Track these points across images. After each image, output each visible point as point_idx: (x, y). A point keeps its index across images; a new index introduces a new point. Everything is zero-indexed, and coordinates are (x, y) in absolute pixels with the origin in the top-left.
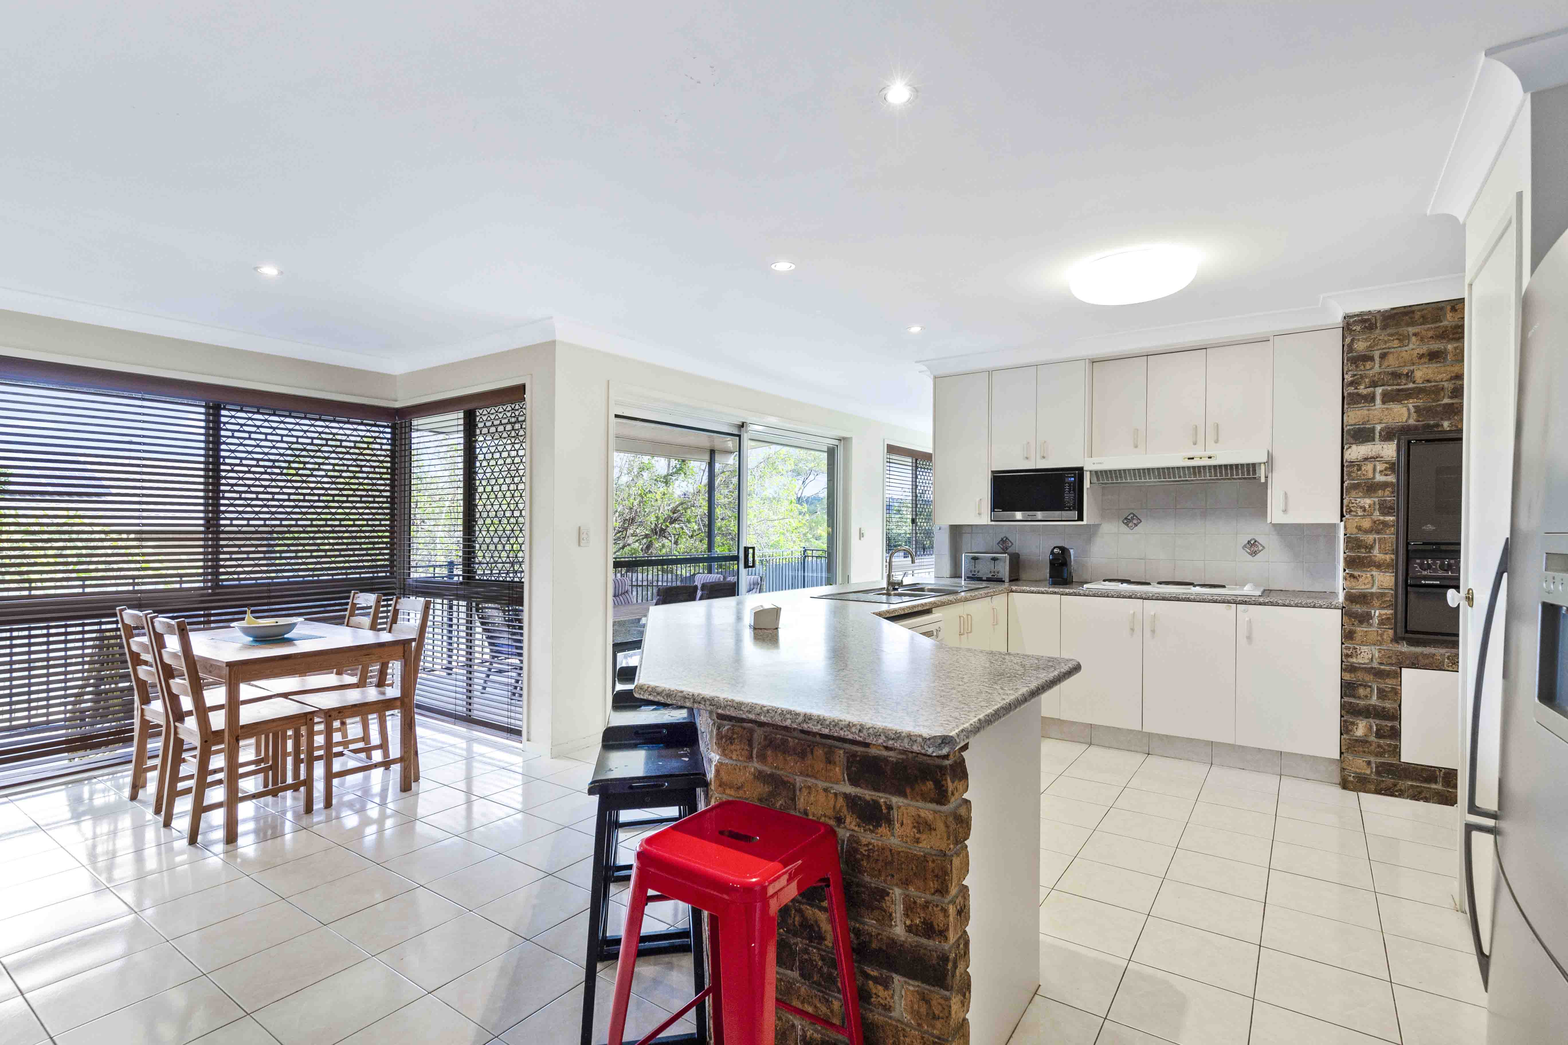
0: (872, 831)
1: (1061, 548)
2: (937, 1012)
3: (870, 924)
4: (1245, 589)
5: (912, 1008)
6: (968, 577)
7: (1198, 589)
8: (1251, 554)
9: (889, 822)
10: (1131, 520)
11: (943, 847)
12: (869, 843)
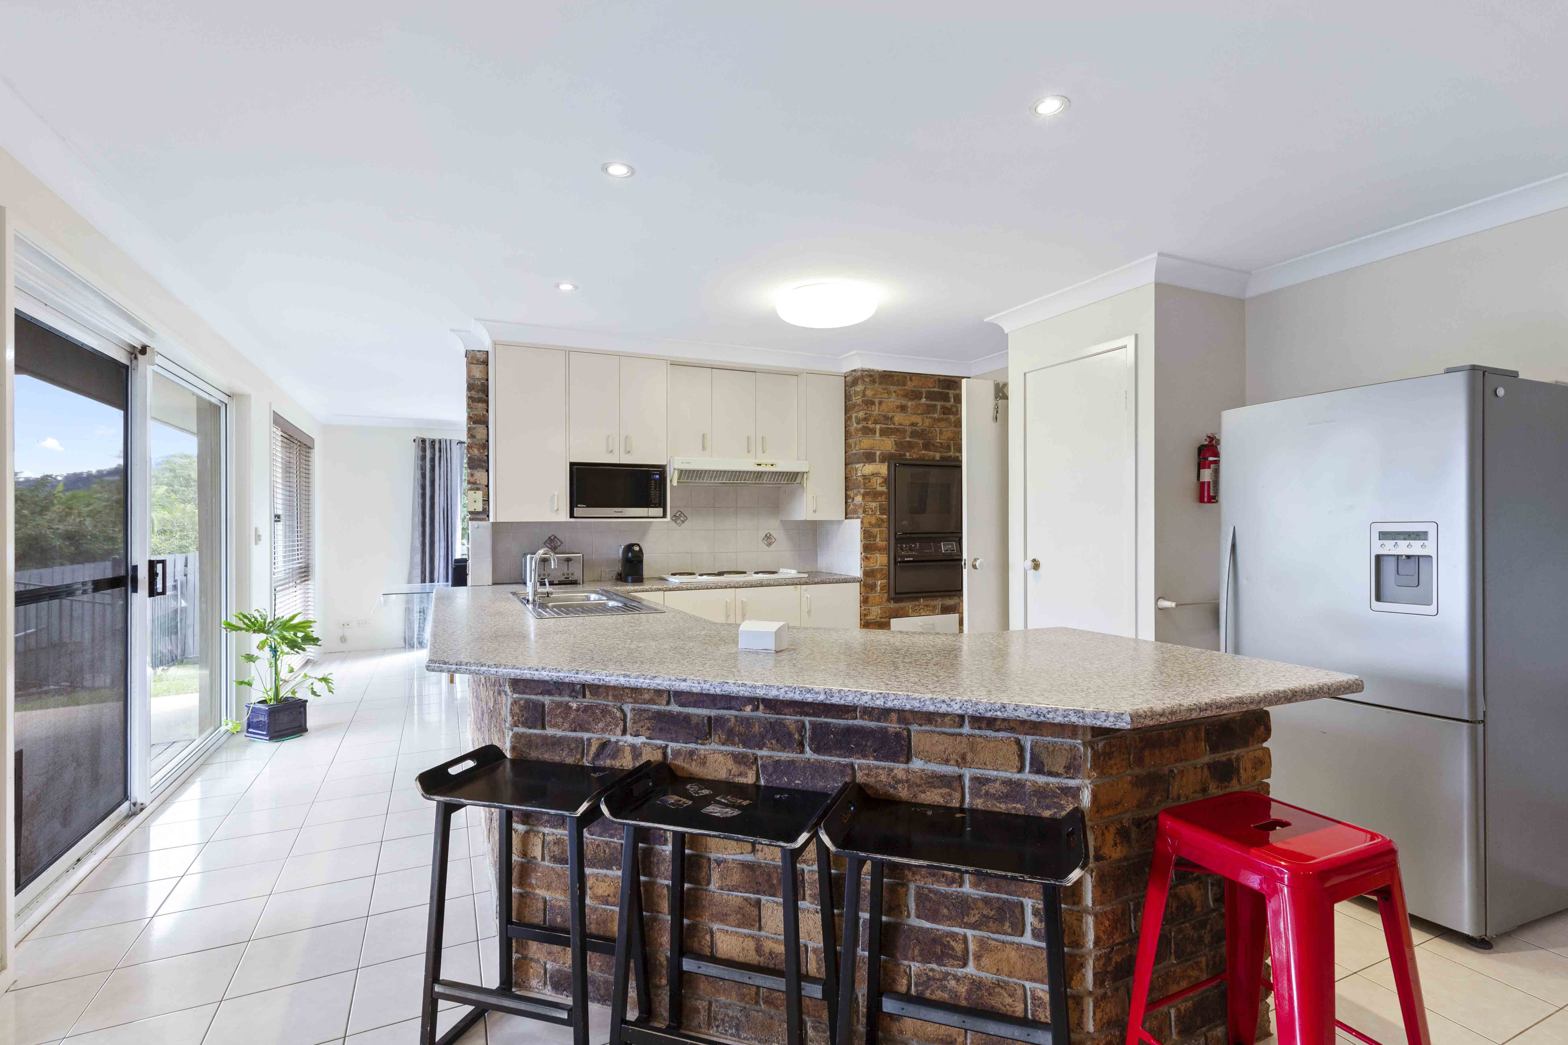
1: (635, 546)
8: (768, 546)
10: (679, 518)
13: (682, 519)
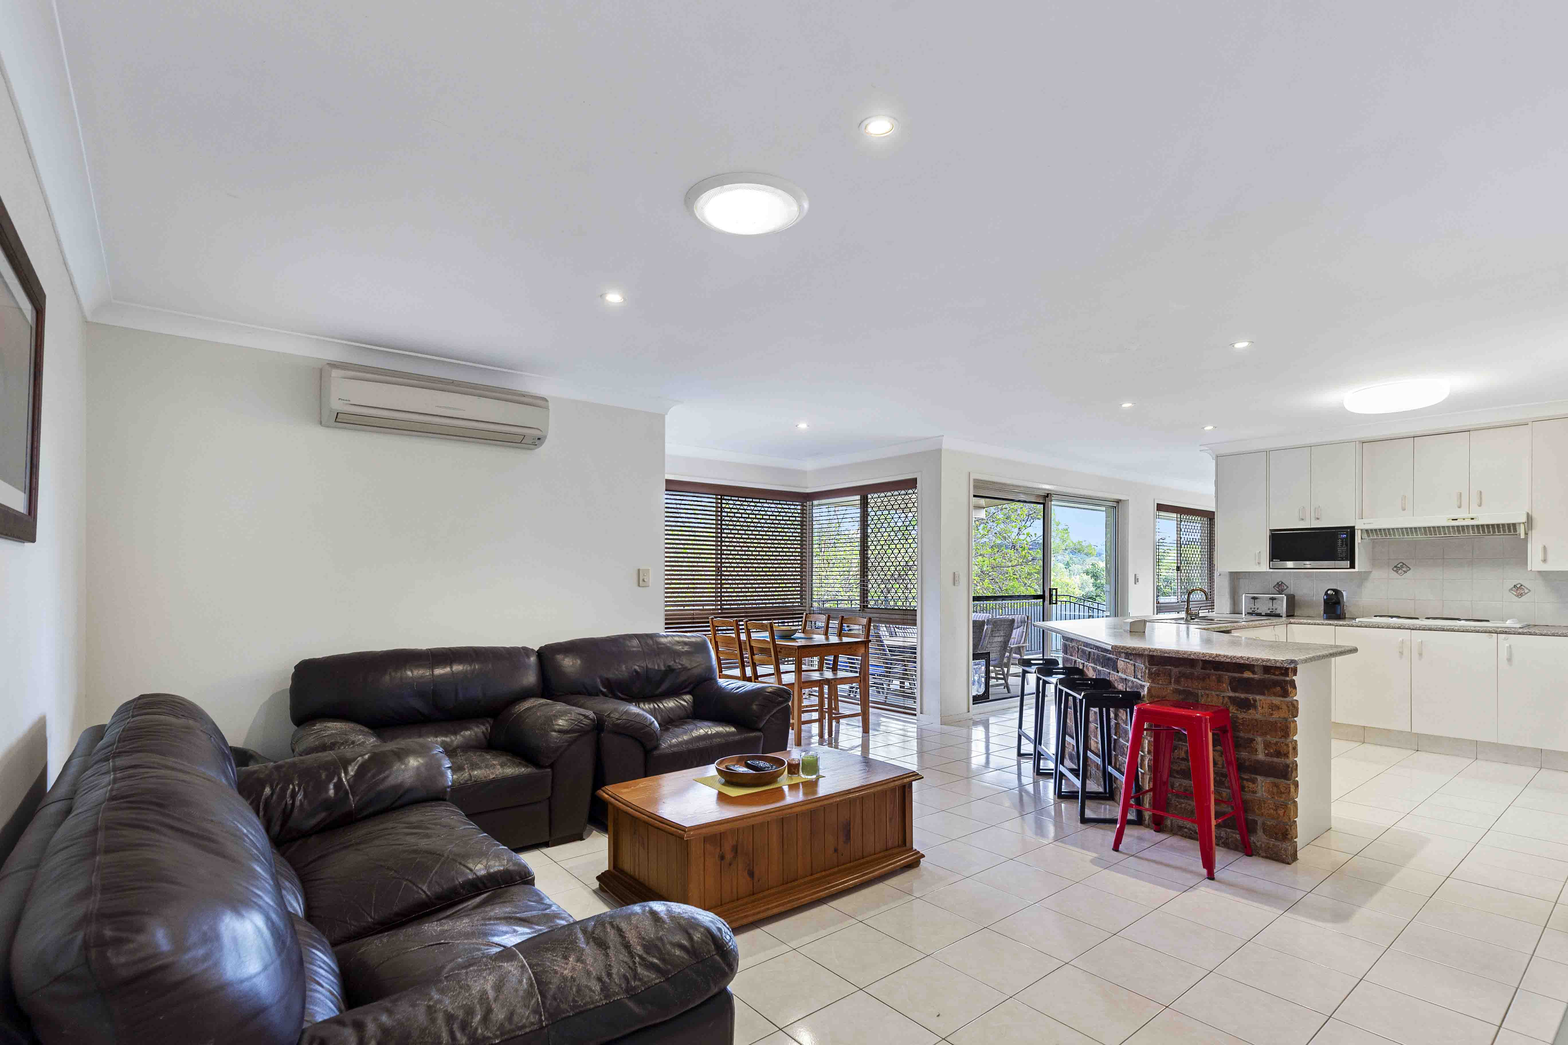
0: (1245, 712)
1: (1333, 590)
2: (1283, 791)
3: (1244, 754)
4: (1507, 622)
5: (1269, 790)
6: (1248, 613)
7: (1463, 623)
8: (1518, 596)
9: (1255, 707)
10: (1400, 568)
11: (1286, 716)
12: (1244, 718)
13: (1404, 569)
